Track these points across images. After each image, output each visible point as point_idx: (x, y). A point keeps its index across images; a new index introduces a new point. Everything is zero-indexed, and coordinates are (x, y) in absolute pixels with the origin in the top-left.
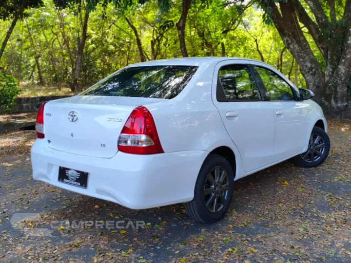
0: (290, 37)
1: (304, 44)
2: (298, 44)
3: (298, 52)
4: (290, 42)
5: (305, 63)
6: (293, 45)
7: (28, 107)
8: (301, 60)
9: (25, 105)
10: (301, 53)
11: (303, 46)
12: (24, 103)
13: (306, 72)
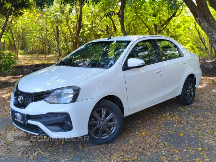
0: (201, 17)
1: (212, 22)
2: (207, 22)
3: (207, 28)
4: (201, 21)
5: (212, 35)
6: (204, 23)
7: (27, 71)
8: (210, 33)
9: (25, 70)
10: (209, 28)
11: (211, 23)
12: (25, 69)
13: (214, 42)
